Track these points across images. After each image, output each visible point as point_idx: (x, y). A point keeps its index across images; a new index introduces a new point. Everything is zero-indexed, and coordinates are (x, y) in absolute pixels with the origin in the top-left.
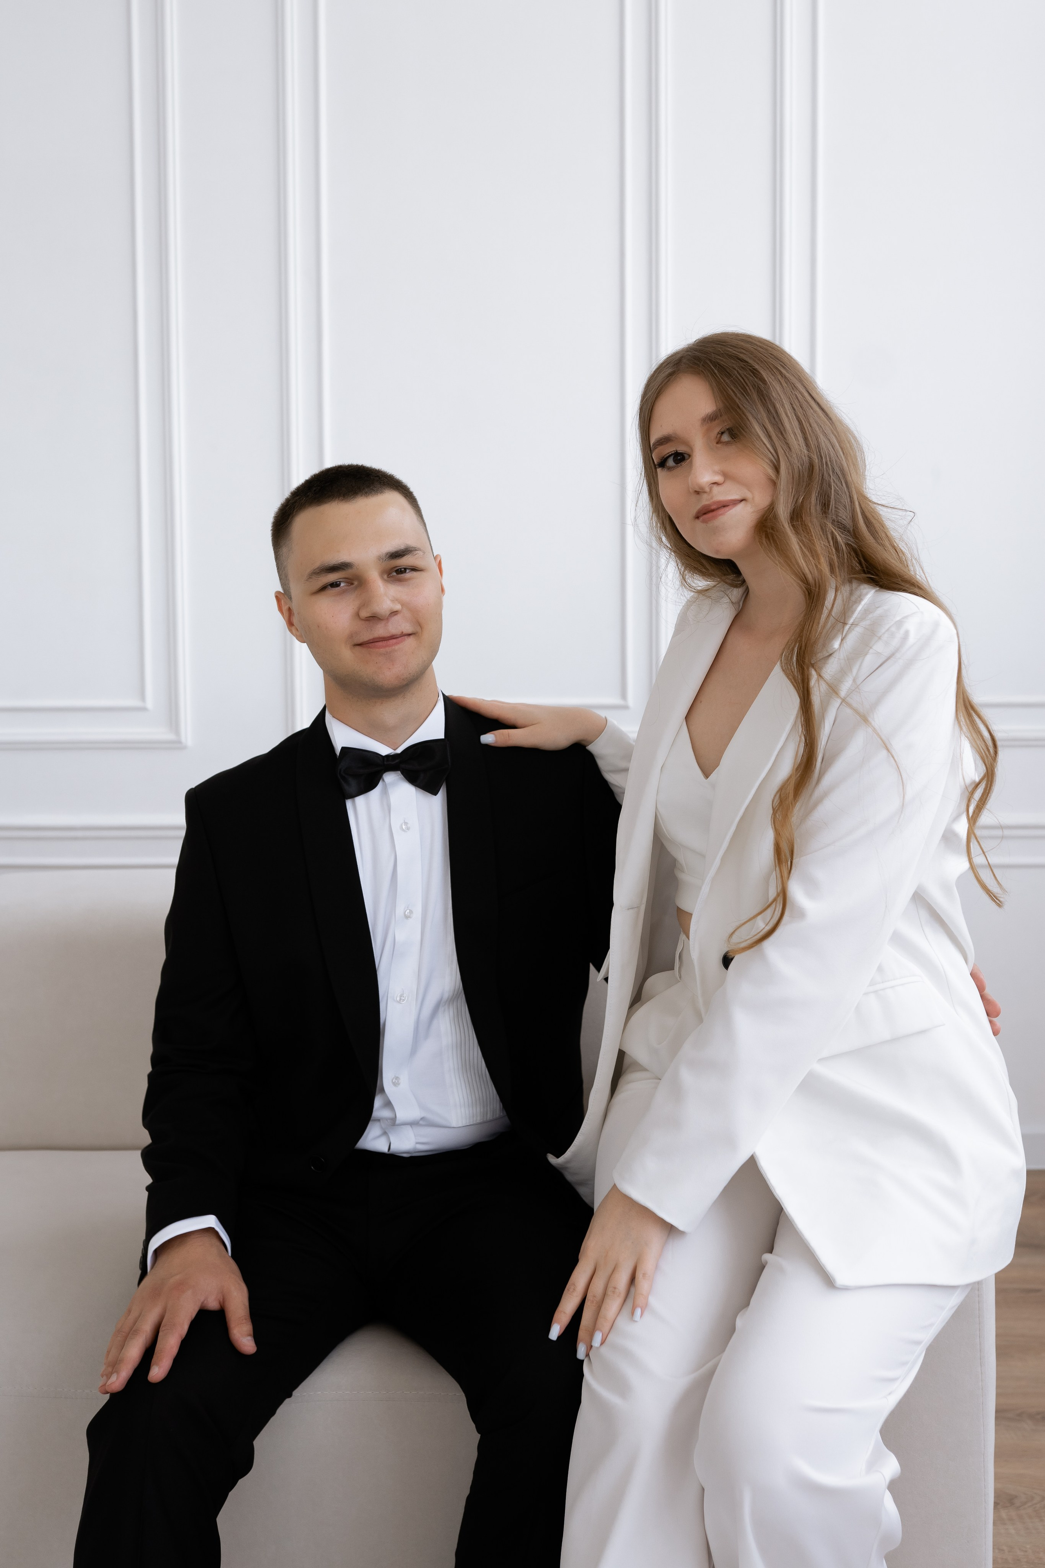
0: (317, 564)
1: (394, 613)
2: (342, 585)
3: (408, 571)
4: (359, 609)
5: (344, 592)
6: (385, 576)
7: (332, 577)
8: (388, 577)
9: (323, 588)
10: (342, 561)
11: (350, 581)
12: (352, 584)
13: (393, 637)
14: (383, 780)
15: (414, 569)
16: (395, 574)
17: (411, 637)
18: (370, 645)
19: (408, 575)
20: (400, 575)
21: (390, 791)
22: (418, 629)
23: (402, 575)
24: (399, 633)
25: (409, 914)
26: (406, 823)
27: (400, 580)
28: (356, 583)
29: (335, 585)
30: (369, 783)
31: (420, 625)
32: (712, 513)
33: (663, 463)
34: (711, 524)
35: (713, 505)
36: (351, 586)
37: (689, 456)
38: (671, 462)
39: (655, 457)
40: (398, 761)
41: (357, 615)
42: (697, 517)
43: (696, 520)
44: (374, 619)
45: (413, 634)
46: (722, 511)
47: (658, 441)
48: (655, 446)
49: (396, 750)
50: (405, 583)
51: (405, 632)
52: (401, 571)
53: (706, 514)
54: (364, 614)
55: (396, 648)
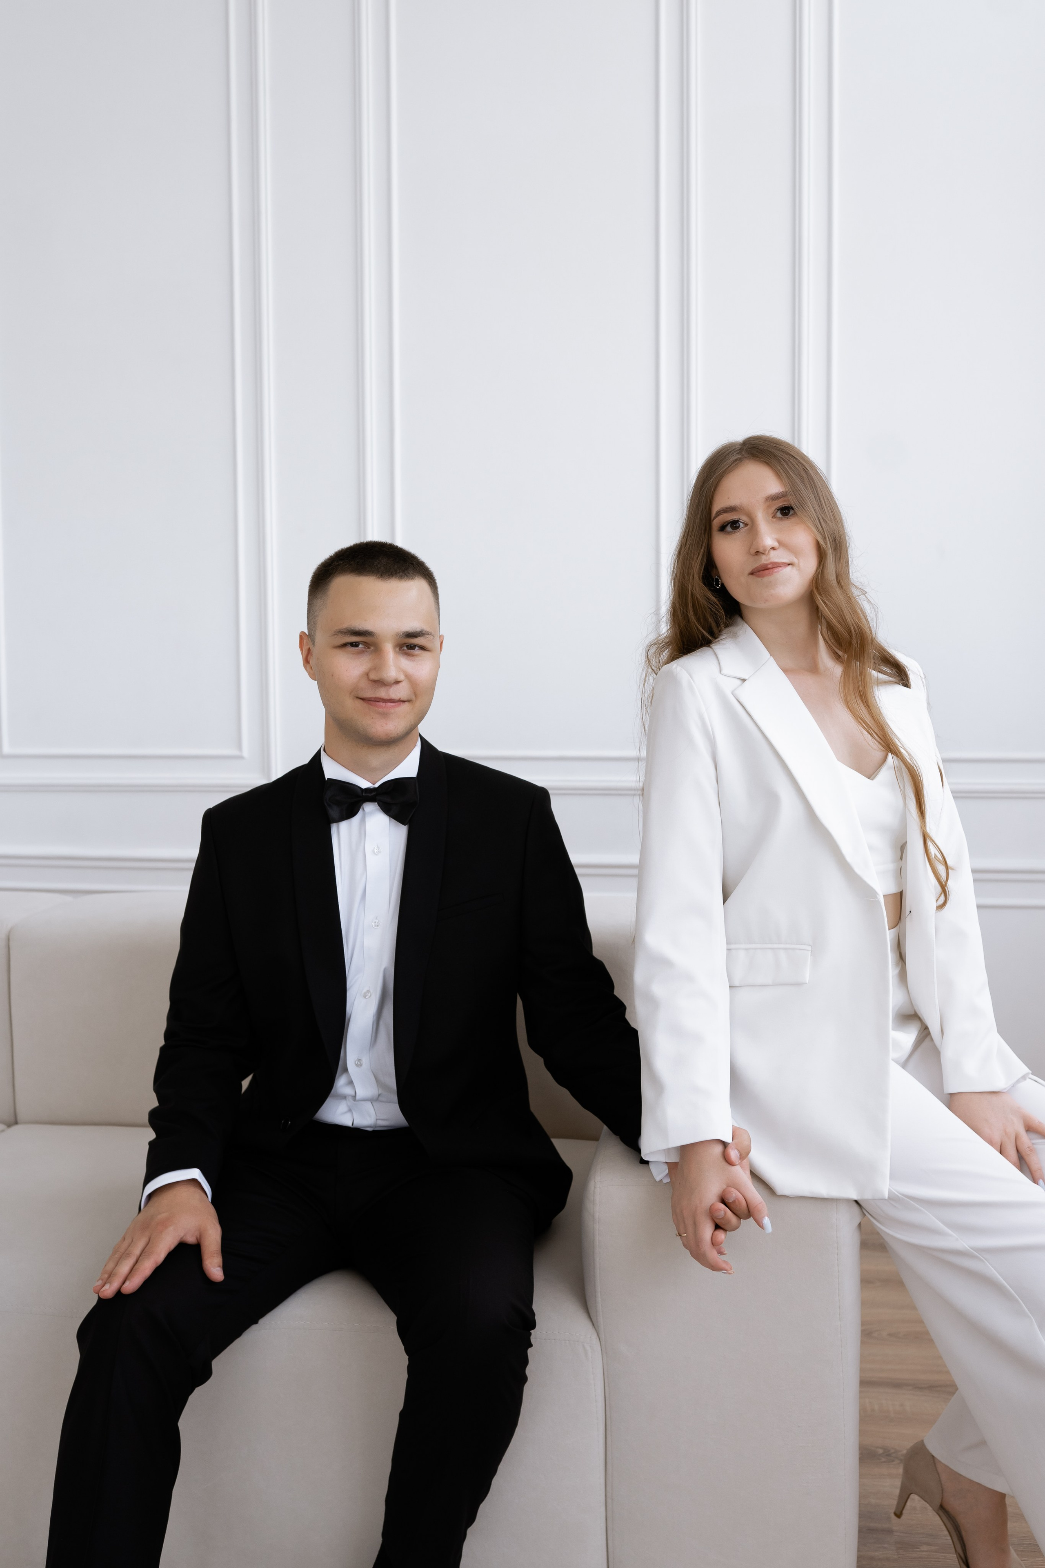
0: (346, 625)
1: (397, 682)
2: (361, 646)
3: (417, 648)
4: (370, 670)
5: (362, 652)
6: (397, 649)
7: (354, 639)
8: (400, 650)
9: (345, 645)
10: (367, 629)
11: (367, 645)
12: (369, 648)
13: (392, 701)
14: (363, 810)
15: (422, 648)
16: (406, 648)
17: (406, 703)
18: (371, 702)
19: (417, 651)
20: (409, 650)
21: (367, 819)
22: (413, 697)
23: (411, 651)
24: (398, 699)
26: (378, 848)
27: (410, 655)
28: (372, 648)
29: (355, 645)
30: (350, 812)
31: (416, 695)
32: (767, 571)
33: (722, 528)
34: (766, 579)
35: (768, 564)
36: (368, 650)
37: (746, 525)
38: (729, 529)
39: (716, 523)
40: (373, 794)
41: (367, 674)
42: (752, 574)
43: (751, 576)
44: (380, 683)
45: (409, 701)
46: (776, 570)
47: (724, 510)
48: (719, 513)
49: (374, 784)
50: (413, 658)
51: (403, 698)
52: (412, 647)
53: (761, 571)
54: (373, 676)
55: (392, 711)
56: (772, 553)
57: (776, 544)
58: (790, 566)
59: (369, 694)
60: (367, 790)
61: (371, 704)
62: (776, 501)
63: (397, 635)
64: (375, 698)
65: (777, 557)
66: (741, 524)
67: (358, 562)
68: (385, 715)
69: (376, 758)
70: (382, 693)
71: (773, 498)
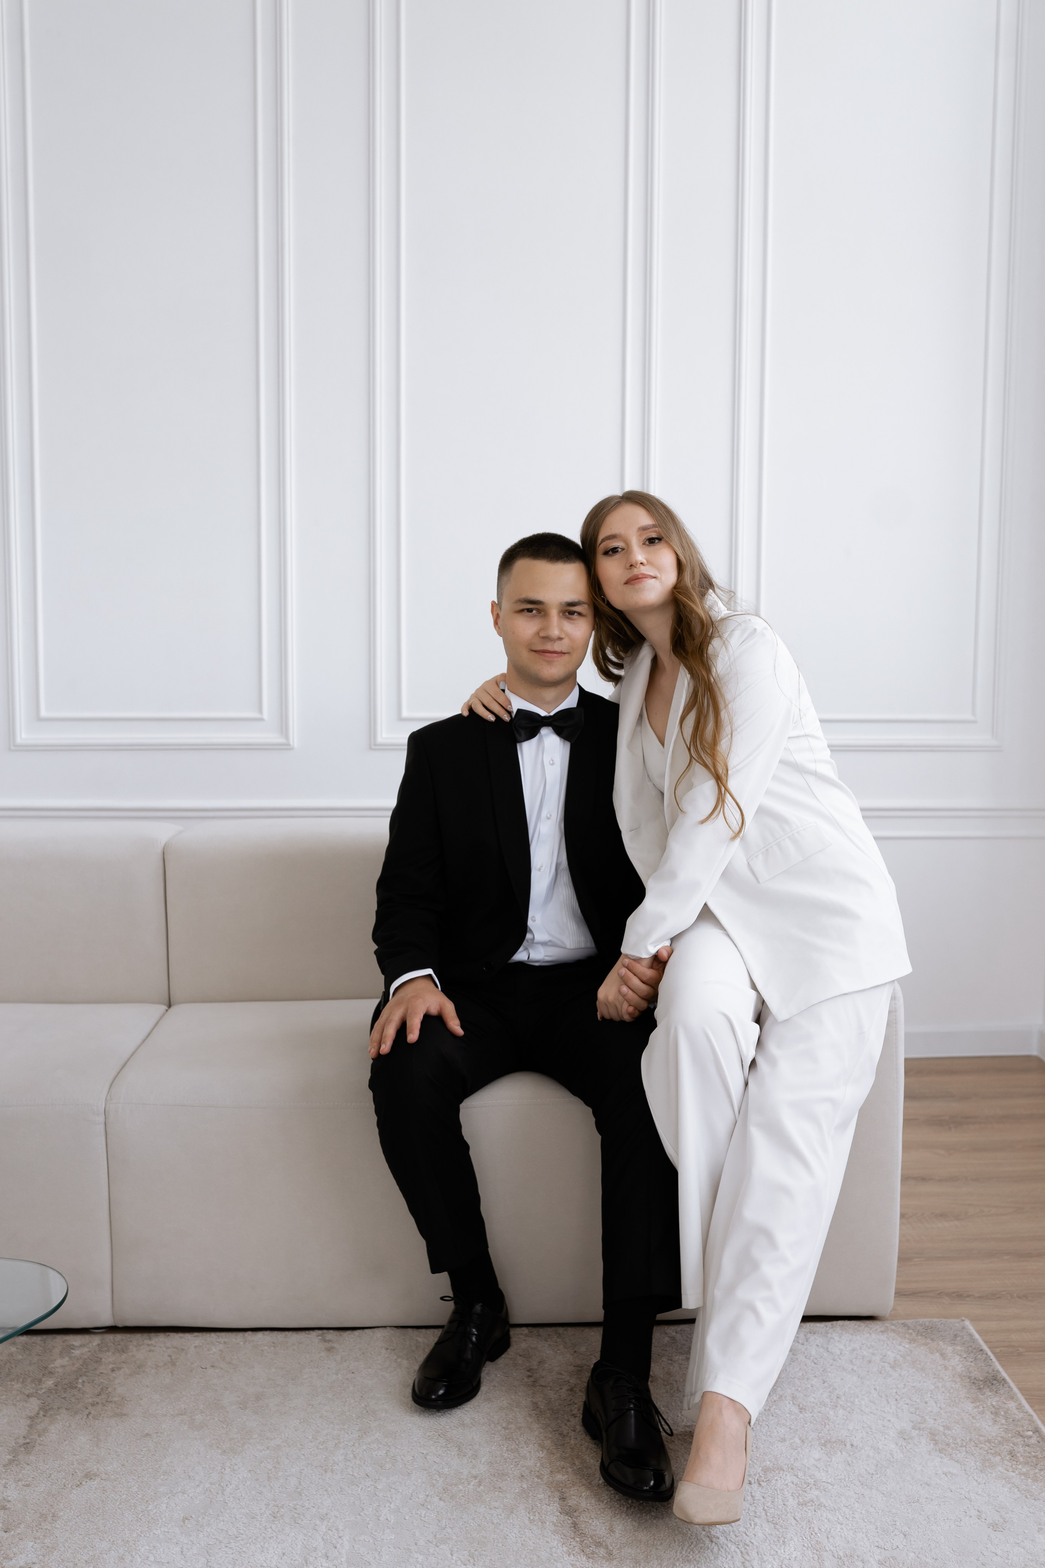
0: (524, 596)
1: (560, 639)
2: (534, 611)
3: (576, 614)
4: (540, 629)
5: (534, 616)
6: (561, 614)
7: (529, 606)
8: (564, 614)
9: (523, 611)
10: (539, 599)
11: (539, 611)
12: (540, 613)
13: (555, 653)
14: (542, 732)
15: (580, 614)
16: (567, 614)
17: (566, 656)
18: (541, 653)
19: (575, 616)
21: (544, 739)
22: (571, 651)
23: (570, 616)
24: (559, 651)
25: (549, 817)
26: (552, 760)
27: (569, 618)
28: (542, 613)
29: (530, 611)
30: (532, 733)
31: (573, 649)
32: (637, 580)
33: (606, 553)
34: (637, 586)
35: (638, 575)
36: (539, 614)
37: (623, 549)
38: (611, 553)
39: (601, 548)
40: (551, 720)
41: (538, 633)
42: (626, 583)
43: (626, 585)
44: (547, 638)
45: (568, 653)
46: (644, 580)
47: (607, 537)
48: (603, 540)
49: (549, 713)
50: (572, 621)
51: (564, 651)
52: (572, 613)
53: (633, 581)
54: (542, 634)
55: (556, 659)
56: (642, 567)
57: (644, 561)
58: (654, 579)
59: (539, 648)
60: (545, 717)
61: (541, 655)
62: (646, 531)
63: (561, 604)
64: (544, 650)
65: (644, 570)
66: (619, 549)
67: (534, 549)
68: (550, 663)
69: (549, 694)
70: (549, 647)
71: (644, 529)
